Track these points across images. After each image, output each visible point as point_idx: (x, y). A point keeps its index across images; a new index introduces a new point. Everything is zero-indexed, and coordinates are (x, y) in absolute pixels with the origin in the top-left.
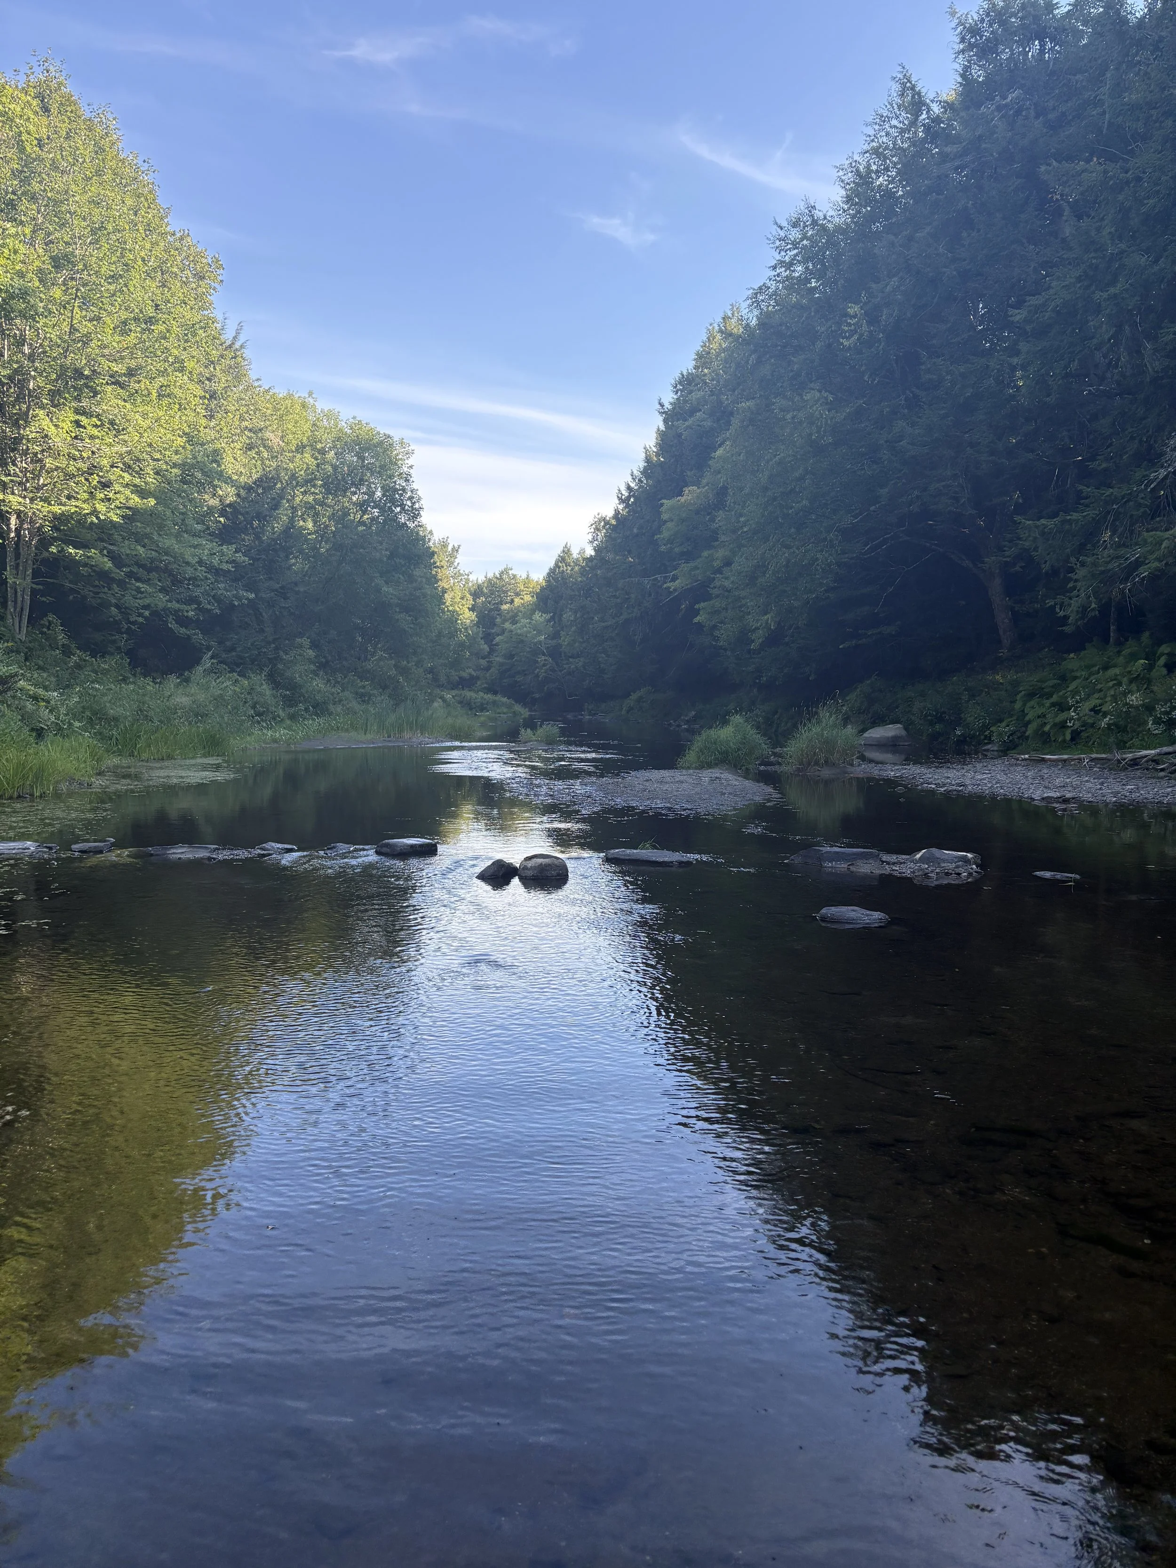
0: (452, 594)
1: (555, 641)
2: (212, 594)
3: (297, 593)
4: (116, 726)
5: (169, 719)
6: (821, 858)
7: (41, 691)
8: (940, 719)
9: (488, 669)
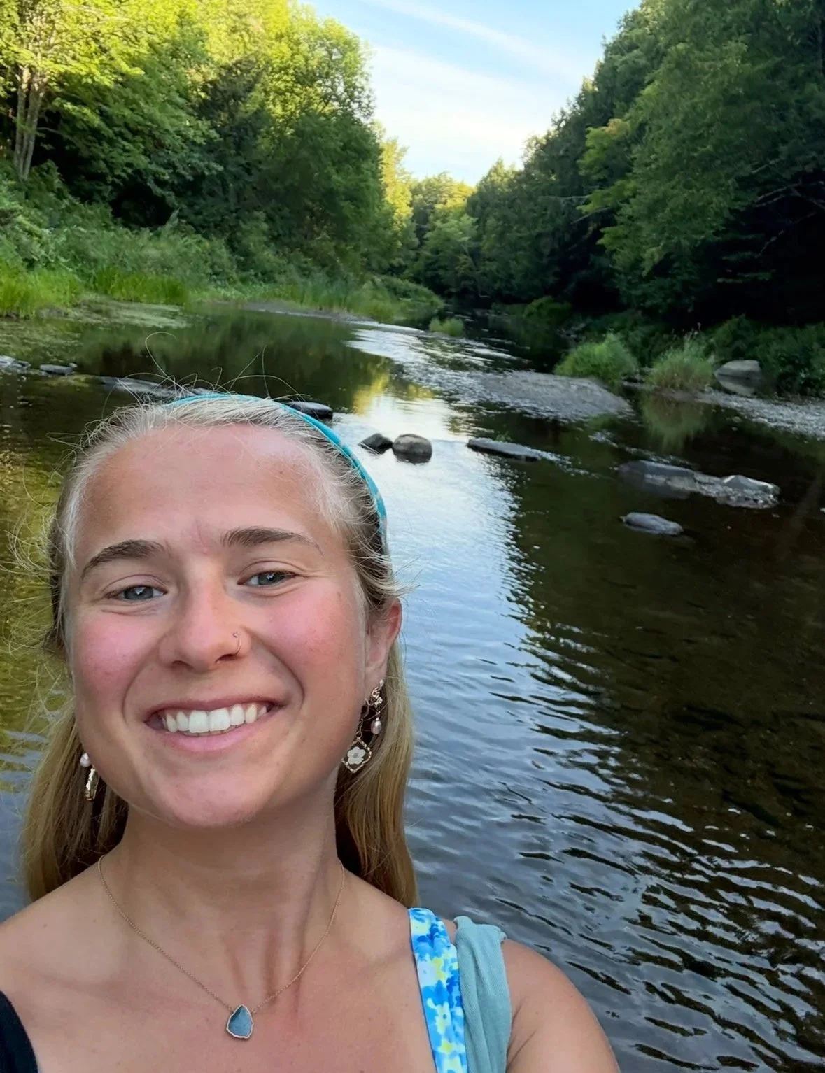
0: (393, 189)
1: (476, 243)
2: (188, 161)
3: (260, 170)
4: (96, 266)
5: (140, 267)
6: (646, 470)
7: (35, 228)
8: (792, 362)
9: (416, 260)
